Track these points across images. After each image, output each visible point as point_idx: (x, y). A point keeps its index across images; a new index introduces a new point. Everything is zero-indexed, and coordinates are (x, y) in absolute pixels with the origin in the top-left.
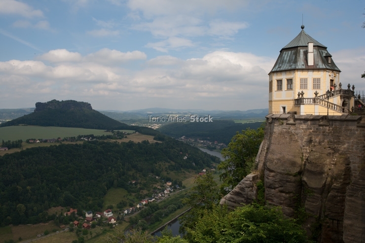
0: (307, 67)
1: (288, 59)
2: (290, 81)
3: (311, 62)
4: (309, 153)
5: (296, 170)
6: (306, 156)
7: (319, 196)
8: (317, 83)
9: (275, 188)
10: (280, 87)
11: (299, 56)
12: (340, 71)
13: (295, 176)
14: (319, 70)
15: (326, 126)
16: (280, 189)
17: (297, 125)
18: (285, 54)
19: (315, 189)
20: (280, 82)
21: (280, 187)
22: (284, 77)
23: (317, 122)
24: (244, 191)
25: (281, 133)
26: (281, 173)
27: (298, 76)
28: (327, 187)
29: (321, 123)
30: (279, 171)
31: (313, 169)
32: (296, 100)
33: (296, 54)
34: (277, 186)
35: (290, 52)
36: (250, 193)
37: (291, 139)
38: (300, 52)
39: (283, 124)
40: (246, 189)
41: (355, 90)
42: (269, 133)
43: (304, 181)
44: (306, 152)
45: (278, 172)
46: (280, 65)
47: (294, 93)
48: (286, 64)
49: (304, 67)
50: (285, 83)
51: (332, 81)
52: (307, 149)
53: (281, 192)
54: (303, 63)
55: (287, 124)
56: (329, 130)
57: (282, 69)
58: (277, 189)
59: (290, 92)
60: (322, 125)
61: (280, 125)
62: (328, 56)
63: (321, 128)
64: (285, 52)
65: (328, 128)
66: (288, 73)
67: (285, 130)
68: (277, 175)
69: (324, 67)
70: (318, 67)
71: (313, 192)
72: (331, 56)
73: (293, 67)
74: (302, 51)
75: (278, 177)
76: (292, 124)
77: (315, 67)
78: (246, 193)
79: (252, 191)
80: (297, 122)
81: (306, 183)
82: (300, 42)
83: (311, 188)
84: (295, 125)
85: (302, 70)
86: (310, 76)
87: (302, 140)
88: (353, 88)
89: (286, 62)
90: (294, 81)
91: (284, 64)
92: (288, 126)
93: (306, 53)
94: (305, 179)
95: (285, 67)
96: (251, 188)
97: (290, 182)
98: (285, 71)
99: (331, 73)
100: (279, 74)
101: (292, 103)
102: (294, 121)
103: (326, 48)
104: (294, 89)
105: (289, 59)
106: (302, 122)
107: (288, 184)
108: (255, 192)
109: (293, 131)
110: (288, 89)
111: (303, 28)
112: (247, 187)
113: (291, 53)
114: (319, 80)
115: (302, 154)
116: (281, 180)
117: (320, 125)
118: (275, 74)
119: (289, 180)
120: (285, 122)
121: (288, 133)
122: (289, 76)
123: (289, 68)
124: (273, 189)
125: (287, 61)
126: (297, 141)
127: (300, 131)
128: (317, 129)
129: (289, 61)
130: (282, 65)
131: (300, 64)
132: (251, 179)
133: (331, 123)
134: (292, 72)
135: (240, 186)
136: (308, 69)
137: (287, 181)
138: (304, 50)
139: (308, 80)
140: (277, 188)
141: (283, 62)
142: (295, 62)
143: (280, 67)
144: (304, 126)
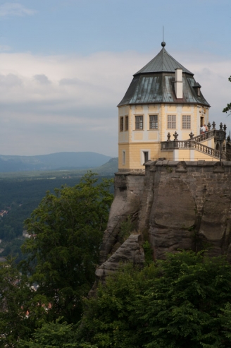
0: (176, 101)
1: (149, 87)
2: (154, 118)
3: (180, 95)
4: (204, 204)
5: (191, 224)
6: (199, 208)
7: (219, 248)
8: (187, 122)
9: (168, 247)
10: (139, 126)
11: (165, 85)
12: (209, 106)
13: (190, 230)
14: (189, 104)
15: (221, 173)
16: (175, 246)
17: (188, 173)
18: (145, 81)
19: (214, 241)
20: (139, 118)
21: (175, 244)
22: (146, 112)
23: (211, 169)
24: (130, 255)
25: (170, 183)
26: (174, 228)
27: (165, 112)
28: (227, 237)
29: (216, 170)
30: (172, 226)
31: (210, 220)
32: (162, 143)
33: (161, 82)
34: (171, 243)
35: (151, 79)
36: (137, 256)
37: (182, 189)
38: (165, 79)
39: (171, 171)
40: (132, 252)
41: (227, 131)
42: (151, 184)
43: (202, 235)
44: (200, 203)
45: (171, 228)
46: (140, 95)
47: (160, 134)
48: (147, 95)
49: (172, 100)
50: (147, 120)
51: (202, 118)
52: (200, 200)
53: (176, 249)
54: (169, 95)
55: (177, 172)
56: (224, 177)
57: (142, 101)
58: (171, 247)
59: (154, 132)
60: (217, 172)
61: (168, 173)
62: (197, 87)
63: (216, 175)
64: (144, 78)
65: (223, 175)
66: (152, 107)
67: (174, 179)
68: (169, 231)
69: (195, 101)
70: (188, 101)
71: (212, 245)
72: (200, 87)
73: (158, 99)
74: (167, 78)
75: (172, 233)
76: (182, 172)
77: (184, 101)
78: (133, 256)
79: (139, 253)
80: (189, 169)
81: (204, 236)
82: (164, 67)
83: (211, 241)
84: (186, 172)
85: (170, 104)
86: (179, 111)
87: (195, 190)
88: (225, 128)
89: (147, 92)
90: (159, 118)
91: (144, 94)
92: (178, 174)
93: (173, 82)
94: (202, 232)
95: (147, 98)
96: (137, 251)
97: (186, 237)
98: (148, 104)
99: (201, 109)
100: (139, 107)
101: (157, 147)
102: (185, 168)
103: (192, 75)
104: (160, 128)
105: (152, 88)
106: (194, 169)
107: (184, 239)
108: (143, 254)
109: (184, 180)
110: (151, 128)
111: (163, 45)
112: (132, 250)
113: (153, 80)
114: (189, 117)
115: (196, 205)
116: (175, 236)
117: (214, 172)
118: (133, 108)
119: (185, 235)
120: (174, 169)
121: (179, 182)
122: (153, 111)
123: (154, 101)
124: (166, 247)
125: (149, 91)
126: (189, 191)
127: (192, 180)
128: (211, 177)
129: (152, 92)
130: (142, 95)
131: (167, 96)
132: (137, 240)
133: (226, 169)
134: (157, 106)
135: (123, 249)
136: (178, 103)
137: (183, 237)
138: (169, 77)
139: (177, 117)
140: (172, 245)
141: (143, 92)
142: (161, 92)
143: (140, 99)
144: (197, 174)
